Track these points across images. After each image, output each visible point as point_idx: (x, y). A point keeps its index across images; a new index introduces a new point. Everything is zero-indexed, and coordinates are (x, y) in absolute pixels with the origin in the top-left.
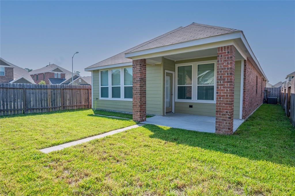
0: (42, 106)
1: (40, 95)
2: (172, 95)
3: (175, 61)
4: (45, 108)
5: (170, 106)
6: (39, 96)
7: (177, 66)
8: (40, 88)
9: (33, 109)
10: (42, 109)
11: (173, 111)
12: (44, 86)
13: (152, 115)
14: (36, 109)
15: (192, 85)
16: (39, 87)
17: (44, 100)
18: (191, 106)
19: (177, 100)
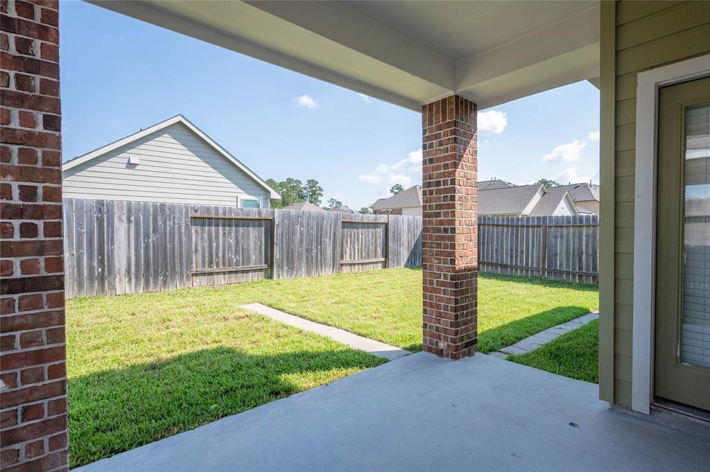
0: (580, 268)
1: (576, 240)
4: (588, 276)
6: (574, 243)
8: (578, 223)
9: (561, 273)
10: (580, 276)
12: (587, 220)
14: (568, 273)
16: (575, 223)
17: (587, 253)
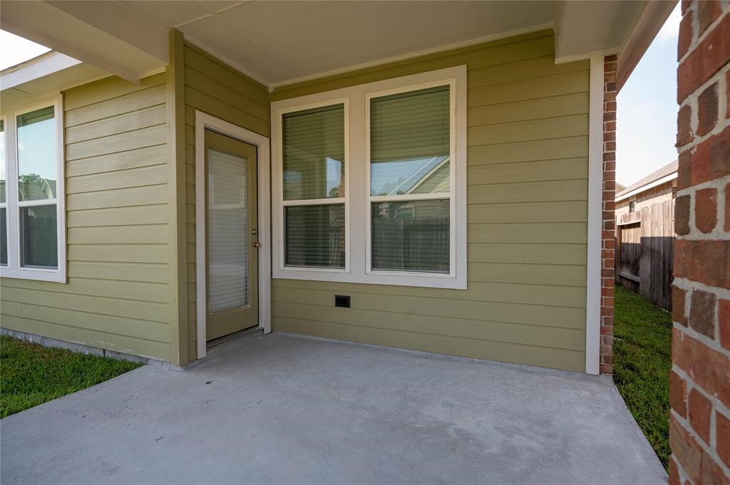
2: (256, 246)
3: (271, 90)
5: (246, 303)
7: (279, 109)
11: (265, 323)
13: (137, 361)
15: (345, 200)
18: (343, 302)
19: (285, 272)
